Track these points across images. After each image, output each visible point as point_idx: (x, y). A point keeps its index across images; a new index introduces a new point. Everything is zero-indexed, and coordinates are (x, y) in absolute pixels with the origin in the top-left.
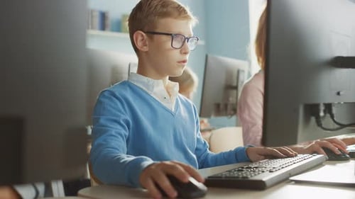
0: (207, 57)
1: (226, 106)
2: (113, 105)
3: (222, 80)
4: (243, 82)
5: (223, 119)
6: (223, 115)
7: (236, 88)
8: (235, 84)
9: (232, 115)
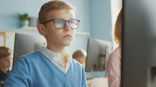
0: (88, 39)
1: (100, 66)
2: (22, 67)
3: (97, 52)
4: (108, 53)
5: (98, 73)
6: (98, 71)
7: (105, 56)
8: (104, 54)
9: (103, 71)
